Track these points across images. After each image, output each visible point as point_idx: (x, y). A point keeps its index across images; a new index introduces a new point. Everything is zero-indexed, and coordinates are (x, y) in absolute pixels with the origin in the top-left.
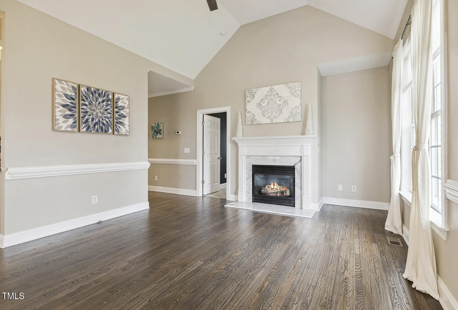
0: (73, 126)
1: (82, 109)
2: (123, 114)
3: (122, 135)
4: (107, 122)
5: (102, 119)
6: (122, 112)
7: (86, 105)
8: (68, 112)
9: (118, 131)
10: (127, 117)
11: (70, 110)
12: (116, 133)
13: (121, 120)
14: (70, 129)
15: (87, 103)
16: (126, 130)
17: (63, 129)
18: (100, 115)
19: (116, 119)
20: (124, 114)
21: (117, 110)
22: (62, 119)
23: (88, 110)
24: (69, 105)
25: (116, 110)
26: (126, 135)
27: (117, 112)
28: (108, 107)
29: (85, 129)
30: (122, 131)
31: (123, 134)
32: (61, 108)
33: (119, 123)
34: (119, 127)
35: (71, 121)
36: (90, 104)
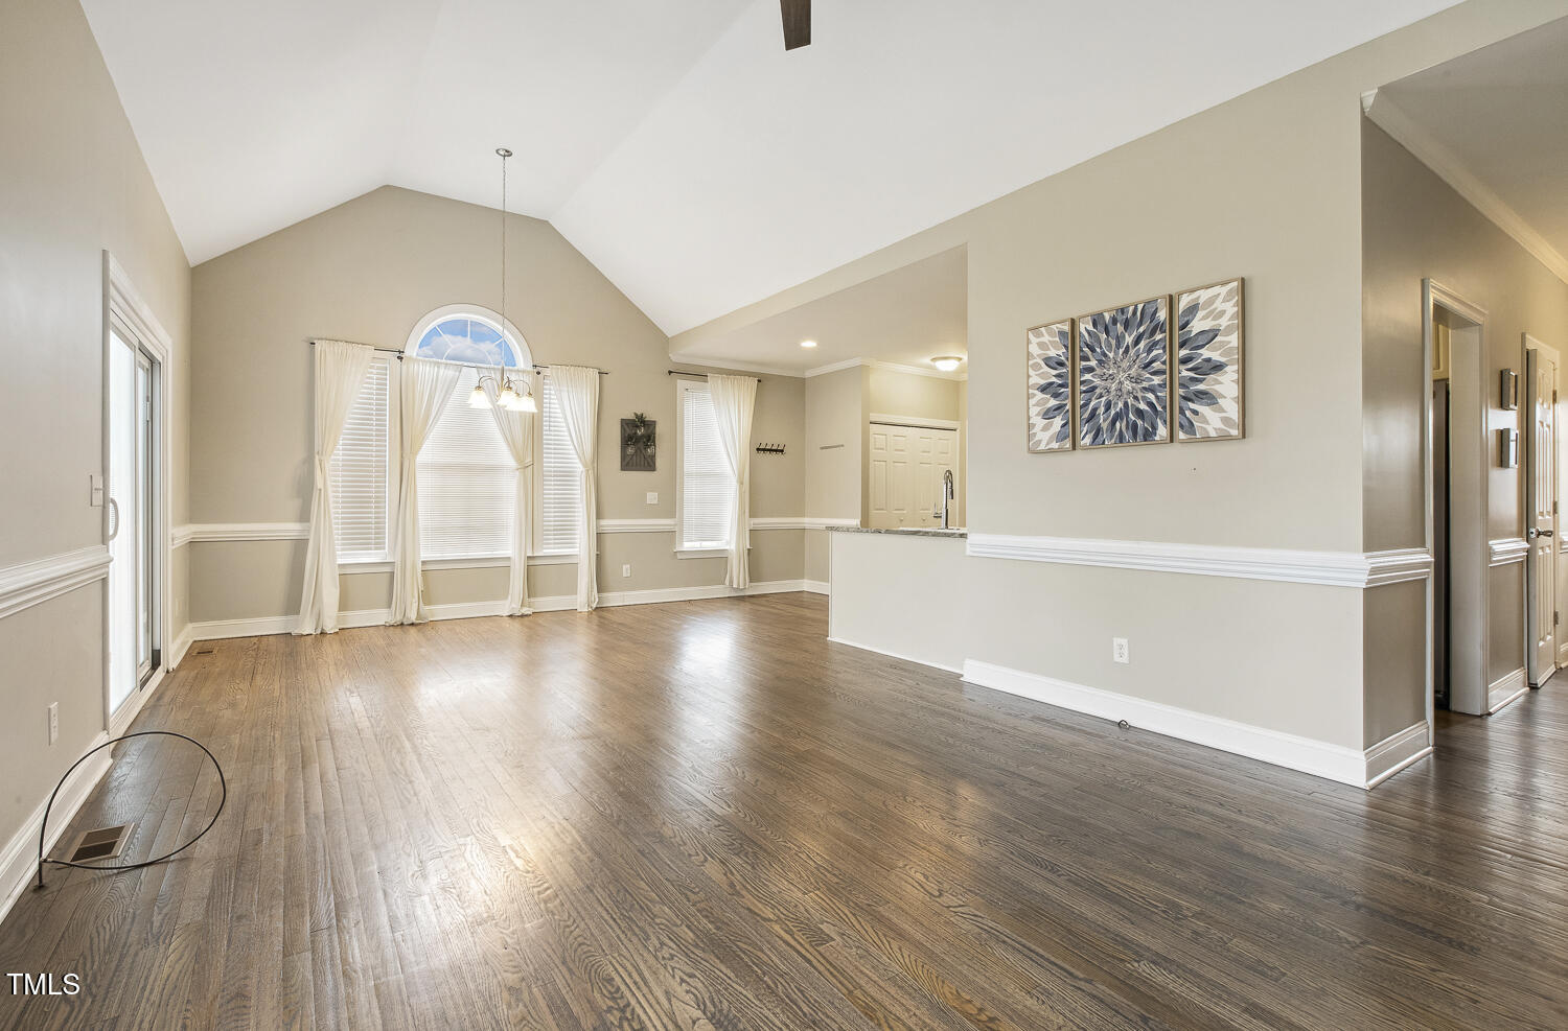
0: (1060, 437)
1: (1082, 383)
2: (1209, 360)
3: (1207, 439)
4: (1151, 405)
5: (1136, 398)
6: (1205, 353)
7: (1090, 370)
8: (1053, 402)
9: (1190, 428)
10: (1227, 369)
11: (1056, 396)
12: (1182, 435)
13: (1201, 387)
14: (1055, 445)
15: (1093, 363)
16: (1226, 421)
17: (1042, 447)
18: (1128, 386)
19: (1182, 385)
20: (1216, 356)
21: (1188, 352)
22: (1039, 422)
23: (1097, 381)
24: (1052, 383)
25: (1184, 352)
26: (1224, 438)
27: (1184, 361)
28: (1155, 353)
29: (1088, 440)
30: (1208, 424)
31: (1213, 434)
32: (1040, 395)
33: (1193, 397)
34: (1195, 412)
35: (1058, 422)
36: (1100, 362)
